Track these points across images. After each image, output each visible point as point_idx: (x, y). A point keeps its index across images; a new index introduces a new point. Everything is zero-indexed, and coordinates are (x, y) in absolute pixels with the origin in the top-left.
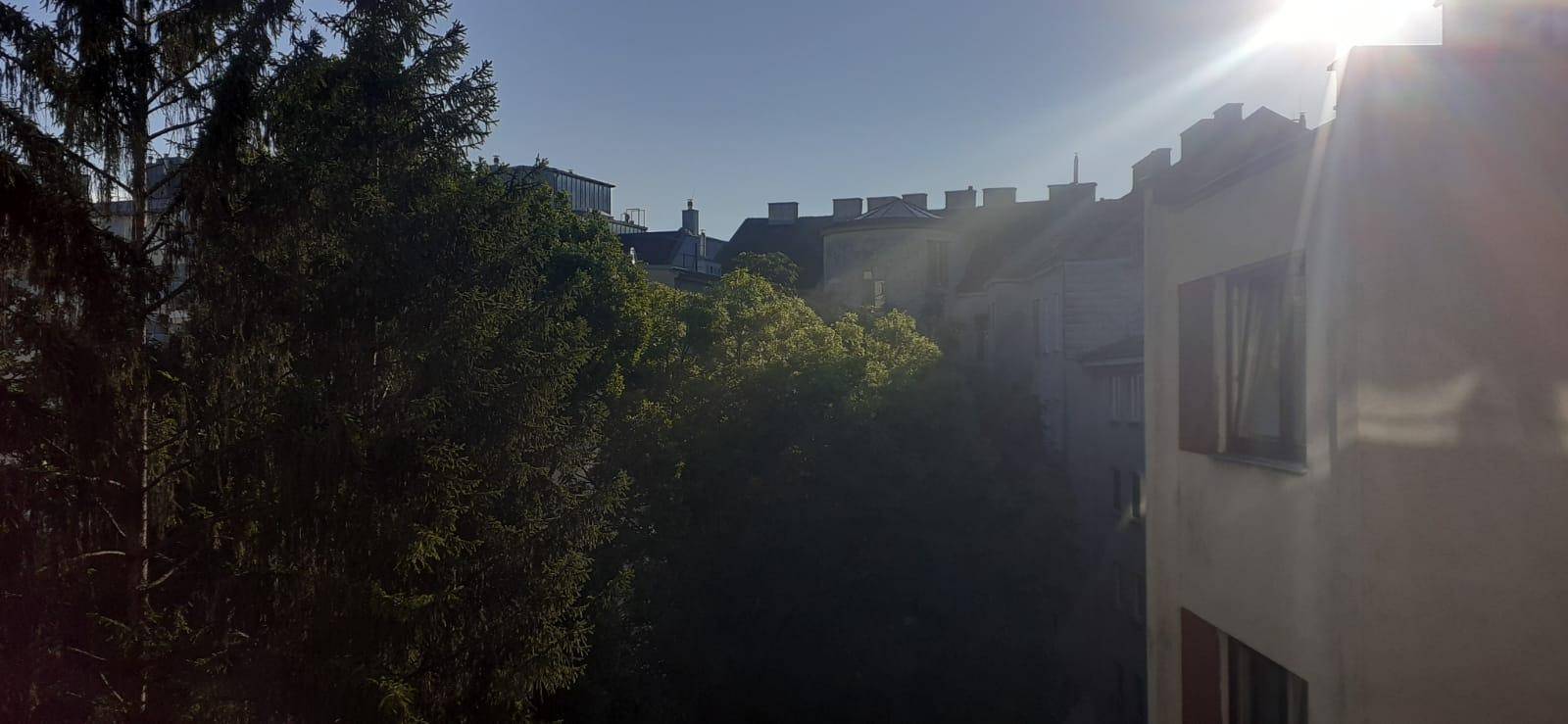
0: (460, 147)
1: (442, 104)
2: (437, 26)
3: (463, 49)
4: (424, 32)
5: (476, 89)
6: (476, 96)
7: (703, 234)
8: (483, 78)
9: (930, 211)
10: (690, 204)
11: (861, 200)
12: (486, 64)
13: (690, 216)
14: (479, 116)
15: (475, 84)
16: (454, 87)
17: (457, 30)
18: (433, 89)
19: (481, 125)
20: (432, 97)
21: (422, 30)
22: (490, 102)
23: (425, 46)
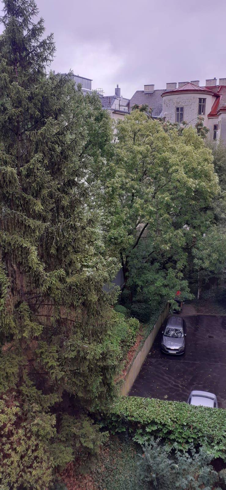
0: (44, 65)
1: (37, 49)
2: (34, 20)
3: (43, 29)
4: (30, 22)
5: (48, 44)
6: (48, 46)
7: (122, 97)
8: (50, 39)
9: (200, 87)
10: (118, 86)
11: (176, 83)
12: (52, 34)
13: (118, 91)
14: (50, 54)
15: (48, 42)
16: (41, 43)
17: (41, 21)
18: (34, 43)
19: (50, 58)
20: (34, 46)
21: (29, 21)
22: (54, 49)
23: (31, 27)
